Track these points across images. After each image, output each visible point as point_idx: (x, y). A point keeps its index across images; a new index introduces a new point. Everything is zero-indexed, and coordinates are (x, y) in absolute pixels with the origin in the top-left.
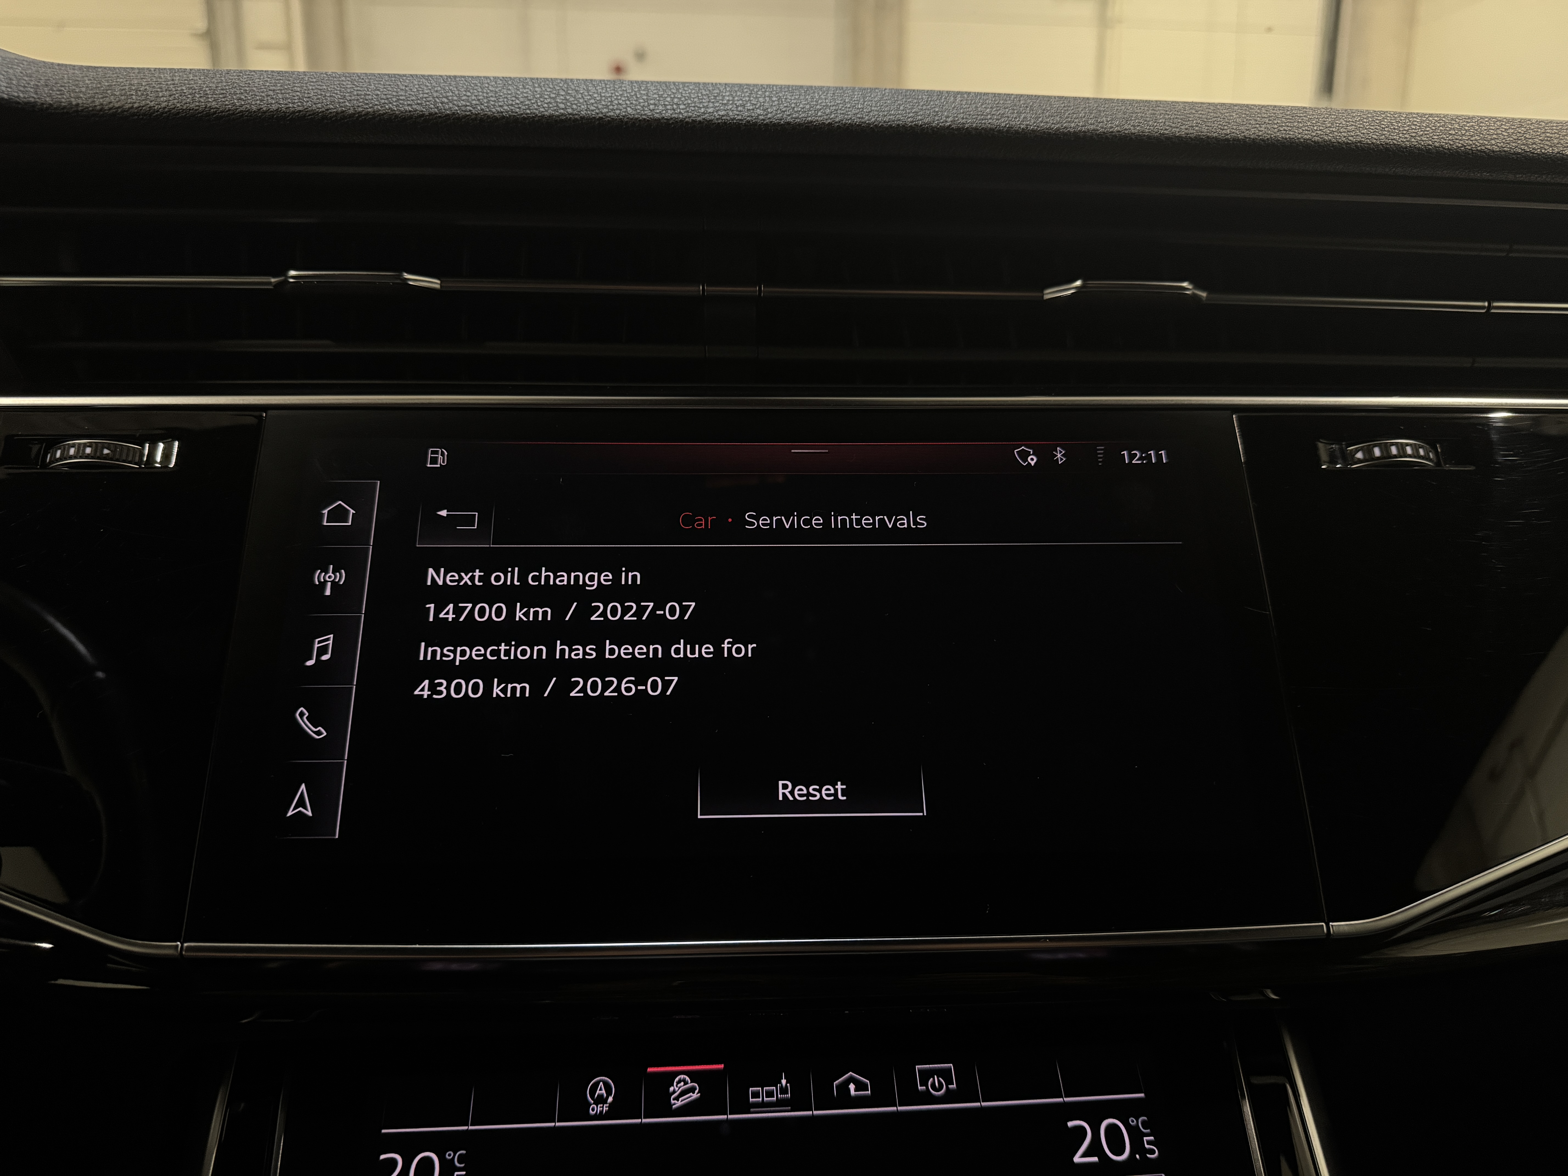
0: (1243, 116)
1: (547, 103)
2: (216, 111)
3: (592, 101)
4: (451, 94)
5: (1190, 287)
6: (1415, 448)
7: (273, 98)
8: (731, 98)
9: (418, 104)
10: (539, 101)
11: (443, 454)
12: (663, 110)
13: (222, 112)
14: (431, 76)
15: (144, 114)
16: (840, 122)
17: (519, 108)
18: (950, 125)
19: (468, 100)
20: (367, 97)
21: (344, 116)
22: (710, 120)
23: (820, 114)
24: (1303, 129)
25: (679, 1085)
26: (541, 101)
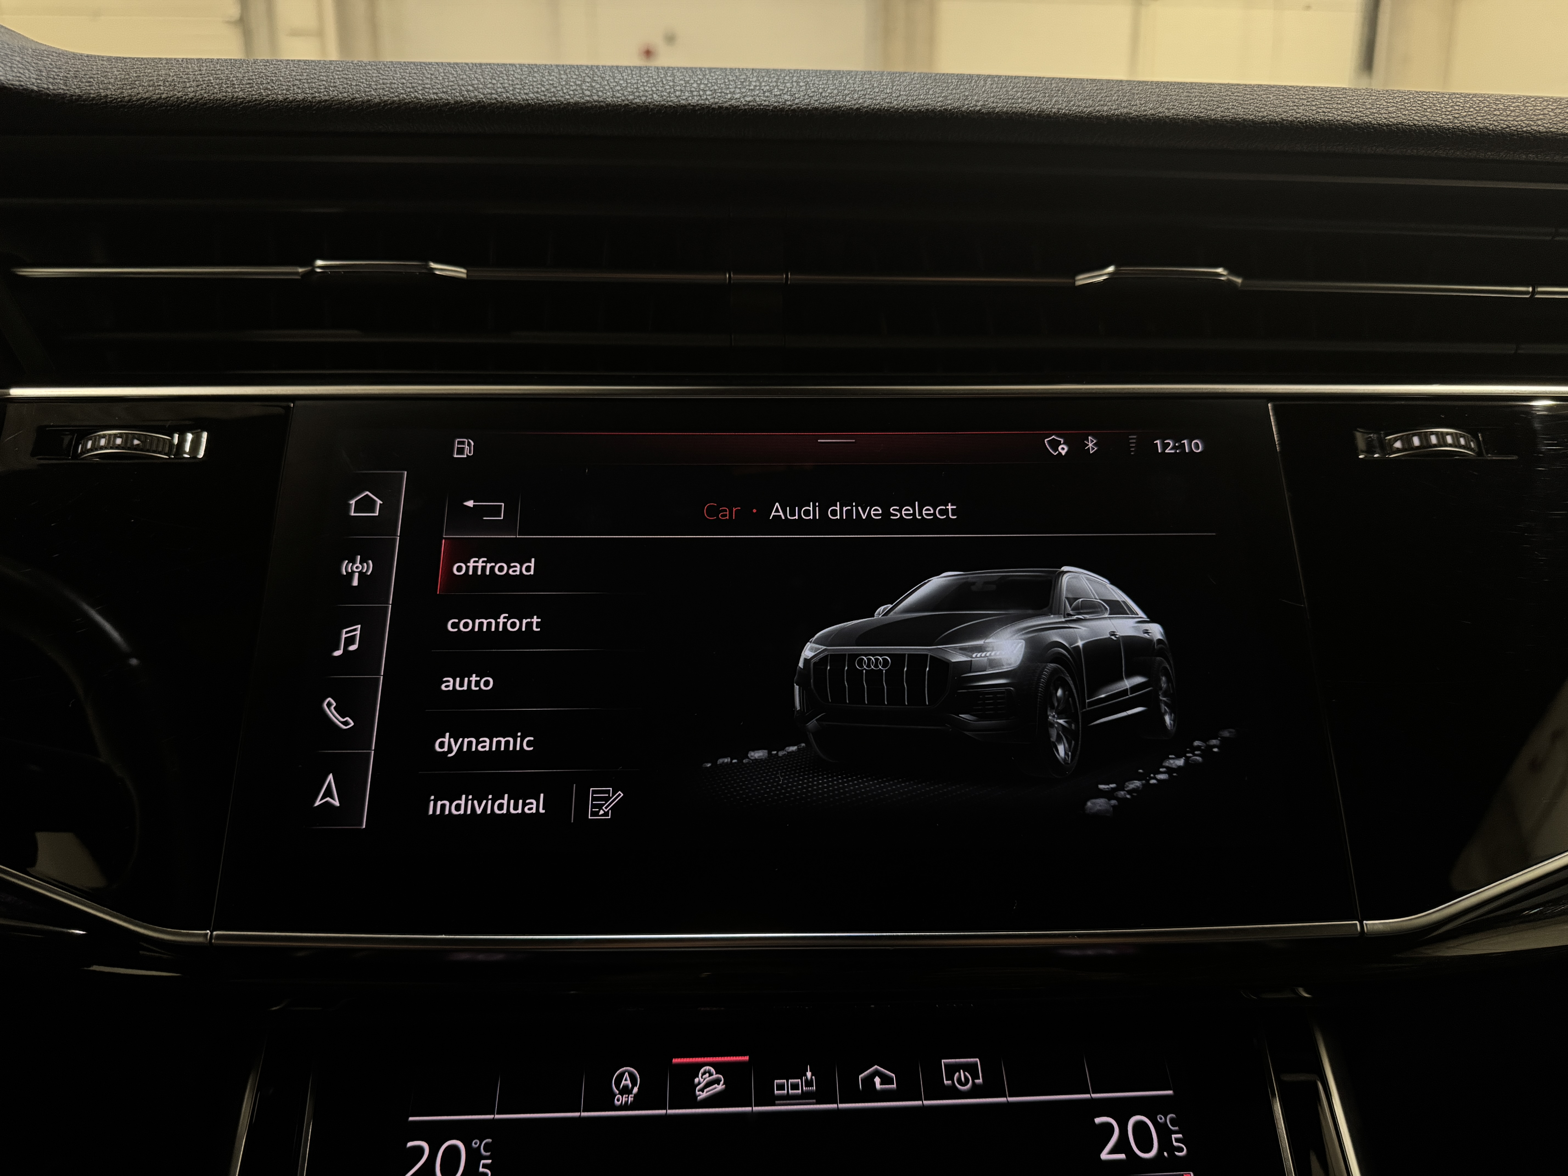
0: (1281, 97)
1: (573, 91)
2: (243, 101)
3: (618, 88)
4: (476, 82)
5: (1225, 273)
6: (1456, 437)
7: (299, 88)
8: (758, 84)
9: (444, 92)
10: (564, 88)
11: (469, 444)
12: (689, 97)
13: (249, 102)
14: (457, 64)
15: (172, 105)
16: (868, 107)
17: (545, 95)
18: (980, 110)
19: (493, 88)
20: (393, 86)
21: (370, 105)
22: (736, 107)
23: (848, 99)
24: (1343, 110)
25: (704, 1077)
26: (567, 89)
